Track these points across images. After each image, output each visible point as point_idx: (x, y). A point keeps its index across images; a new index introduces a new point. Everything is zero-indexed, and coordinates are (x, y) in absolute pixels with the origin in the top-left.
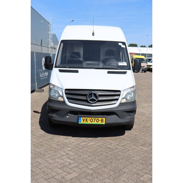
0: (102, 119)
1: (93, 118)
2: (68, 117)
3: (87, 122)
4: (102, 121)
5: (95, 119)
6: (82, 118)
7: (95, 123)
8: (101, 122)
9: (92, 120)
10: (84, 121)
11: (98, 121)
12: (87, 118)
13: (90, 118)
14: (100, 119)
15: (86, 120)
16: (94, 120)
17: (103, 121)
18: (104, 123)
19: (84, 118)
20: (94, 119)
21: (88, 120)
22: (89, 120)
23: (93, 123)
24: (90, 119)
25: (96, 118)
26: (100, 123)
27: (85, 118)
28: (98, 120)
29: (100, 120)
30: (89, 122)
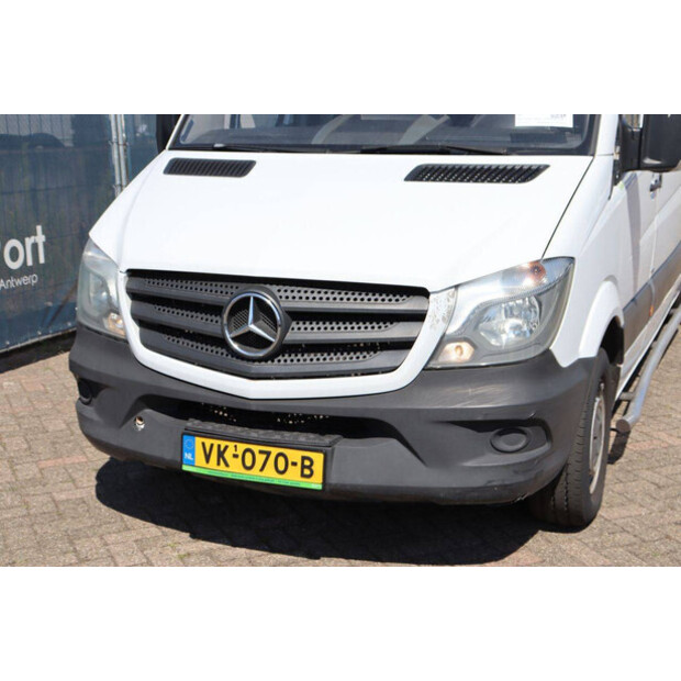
0: (304, 458)
1: (256, 448)
2: (141, 426)
3: (227, 465)
4: (306, 468)
5: (268, 454)
6: (199, 440)
7: (269, 476)
8: (303, 475)
9: (249, 457)
10: (208, 458)
11: (281, 466)
12: (223, 444)
13: (242, 447)
14: (295, 455)
15: (221, 455)
16: (264, 456)
17: (309, 467)
18: (315, 483)
19: (208, 442)
20: (261, 452)
21: (228, 455)
22: (235, 456)
23: (255, 475)
24: (240, 453)
25: (274, 451)
26: (293, 478)
27: (216, 442)
28: (281, 461)
29: (294, 464)
30: (234, 470)
